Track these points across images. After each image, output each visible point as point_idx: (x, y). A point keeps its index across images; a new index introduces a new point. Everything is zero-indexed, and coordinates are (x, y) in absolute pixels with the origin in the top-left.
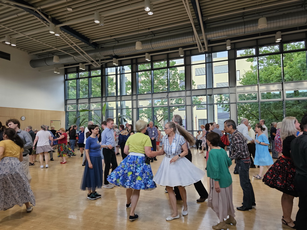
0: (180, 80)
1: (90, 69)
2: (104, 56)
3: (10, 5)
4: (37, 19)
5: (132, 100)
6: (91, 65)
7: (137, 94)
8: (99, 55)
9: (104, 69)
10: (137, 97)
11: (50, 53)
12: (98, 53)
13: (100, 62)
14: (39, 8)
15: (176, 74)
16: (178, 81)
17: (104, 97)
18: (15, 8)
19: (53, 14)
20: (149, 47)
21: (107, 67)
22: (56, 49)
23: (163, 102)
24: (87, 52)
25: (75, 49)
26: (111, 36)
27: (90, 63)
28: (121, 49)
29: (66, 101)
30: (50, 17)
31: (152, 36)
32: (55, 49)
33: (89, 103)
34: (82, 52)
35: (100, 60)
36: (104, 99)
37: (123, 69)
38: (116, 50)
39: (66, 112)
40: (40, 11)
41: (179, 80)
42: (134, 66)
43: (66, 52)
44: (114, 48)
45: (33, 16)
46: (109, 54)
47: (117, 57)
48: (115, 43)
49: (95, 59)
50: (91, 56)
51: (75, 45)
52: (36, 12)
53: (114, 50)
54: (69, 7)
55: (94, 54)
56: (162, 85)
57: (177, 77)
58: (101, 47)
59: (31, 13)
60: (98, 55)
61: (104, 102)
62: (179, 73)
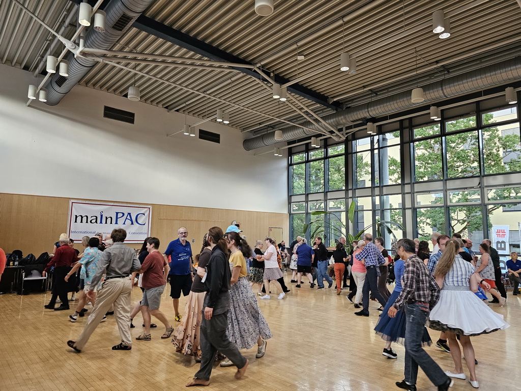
0: (504, 149)
1: (326, 144)
2: (352, 122)
3: (223, 68)
4: (255, 80)
5: (403, 194)
6: (331, 138)
7: (413, 181)
8: (344, 121)
9: (350, 143)
10: (412, 188)
11: (269, 126)
12: (342, 117)
13: (344, 131)
14: (259, 65)
15: (495, 137)
16: (499, 151)
17: (350, 189)
18: (228, 71)
19: (276, 70)
20: (437, 94)
21: (356, 139)
22: (278, 120)
23: (467, 195)
24: (324, 118)
25: (305, 116)
26: (364, 87)
27: (328, 136)
28: (382, 106)
29: (290, 197)
30: (272, 75)
31: (444, 74)
32: (275, 121)
33: (326, 200)
34: (316, 120)
35: (344, 129)
36: (350, 192)
37: (384, 139)
38: (372, 108)
39: (290, 214)
40: (260, 69)
41: (501, 149)
42: (406, 131)
43: (291, 122)
44: (368, 105)
45: (251, 77)
46: (360, 117)
47: (373, 120)
48: (372, 97)
49: (337, 128)
50: (329, 124)
51: (306, 109)
52: (255, 71)
53: (369, 109)
54: (300, 54)
55: (334, 119)
56: (463, 161)
57: (498, 144)
58: (347, 108)
59: (248, 74)
60: (341, 122)
61: (350, 198)
62: (500, 135)
